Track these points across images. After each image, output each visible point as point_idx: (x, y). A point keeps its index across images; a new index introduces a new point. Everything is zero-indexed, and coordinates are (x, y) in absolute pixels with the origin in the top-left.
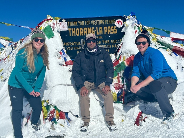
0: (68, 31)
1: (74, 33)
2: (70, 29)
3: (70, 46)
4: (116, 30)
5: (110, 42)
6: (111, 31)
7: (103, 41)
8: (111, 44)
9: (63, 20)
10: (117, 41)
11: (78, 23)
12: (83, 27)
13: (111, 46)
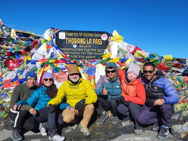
0: (65, 39)
1: (70, 42)
2: (67, 39)
3: (65, 51)
4: (101, 42)
5: (96, 50)
6: (98, 42)
7: (91, 49)
8: (97, 52)
10: (102, 50)
11: (73, 34)
12: (77, 38)
13: (97, 54)
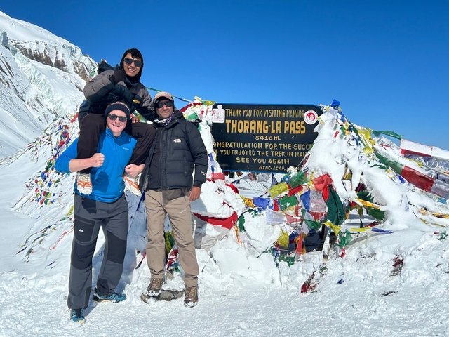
0: (225, 124)
1: (234, 128)
2: (228, 122)
3: (225, 148)
4: (304, 127)
5: (292, 147)
6: (296, 129)
7: (281, 145)
8: (293, 150)
9: (219, 106)
10: (304, 147)
11: (242, 113)
12: (250, 119)
13: (294, 154)
